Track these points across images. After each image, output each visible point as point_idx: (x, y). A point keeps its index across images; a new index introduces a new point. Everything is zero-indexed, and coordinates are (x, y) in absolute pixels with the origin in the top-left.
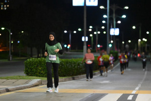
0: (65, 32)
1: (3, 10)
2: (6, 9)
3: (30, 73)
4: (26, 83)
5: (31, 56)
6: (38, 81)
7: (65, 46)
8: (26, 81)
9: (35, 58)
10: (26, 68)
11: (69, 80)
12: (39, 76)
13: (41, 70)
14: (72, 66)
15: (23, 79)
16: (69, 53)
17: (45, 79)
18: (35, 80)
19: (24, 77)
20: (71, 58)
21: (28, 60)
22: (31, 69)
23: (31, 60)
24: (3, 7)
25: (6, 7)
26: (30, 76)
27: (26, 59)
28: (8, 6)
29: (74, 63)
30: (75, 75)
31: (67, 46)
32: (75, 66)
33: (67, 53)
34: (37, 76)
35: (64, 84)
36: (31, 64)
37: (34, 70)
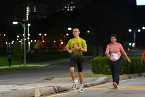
0: (130, 30)
1: (70, 11)
2: (72, 10)
3: (97, 71)
4: (94, 80)
5: (97, 55)
6: (105, 79)
7: (130, 44)
8: (93, 78)
9: (101, 56)
10: (93, 65)
11: (135, 77)
12: (106, 74)
13: (107, 68)
14: (137, 63)
16: (134, 51)
17: (111, 76)
18: (102, 78)
19: (91, 75)
20: (136, 56)
21: (95, 58)
22: (98, 67)
23: (97, 58)
24: (70, 8)
25: (73, 8)
26: (97, 73)
27: (93, 58)
28: (74, 7)
29: (140, 61)
30: (141, 73)
31: (132, 44)
32: (140, 63)
33: (132, 51)
34: (103, 74)
35: (129, 81)
36: (97, 62)
37: (101, 68)
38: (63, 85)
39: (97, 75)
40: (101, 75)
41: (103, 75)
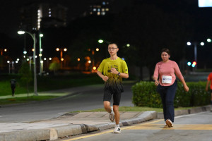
0: (189, 44)
1: (101, 15)
2: (104, 13)
3: (140, 102)
4: (136, 116)
5: (141, 79)
6: (152, 114)
7: (189, 64)
8: (134, 113)
9: (147, 81)
10: (135, 94)
11: (196, 112)
12: (153, 107)
13: (155, 99)
14: (199, 91)
15: (131, 110)
16: (195, 73)
17: (161, 111)
18: (148, 112)
19: (132, 109)
20: (197, 81)
21: (137, 84)
22: (142, 97)
23: (141, 84)
24: (101, 12)
25: (105, 11)
26: (140, 106)
27: (134, 84)
28: (107, 10)
29: (203, 88)
30: (204, 105)
31: (192, 63)
32: (203, 92)
33: (191, 73)
34: (150, 106)
36: (141, 89)
37: (146, 98)
38: (91, 124)
39: (140, 108)
40: (146, 108)
41: (149, 108)
